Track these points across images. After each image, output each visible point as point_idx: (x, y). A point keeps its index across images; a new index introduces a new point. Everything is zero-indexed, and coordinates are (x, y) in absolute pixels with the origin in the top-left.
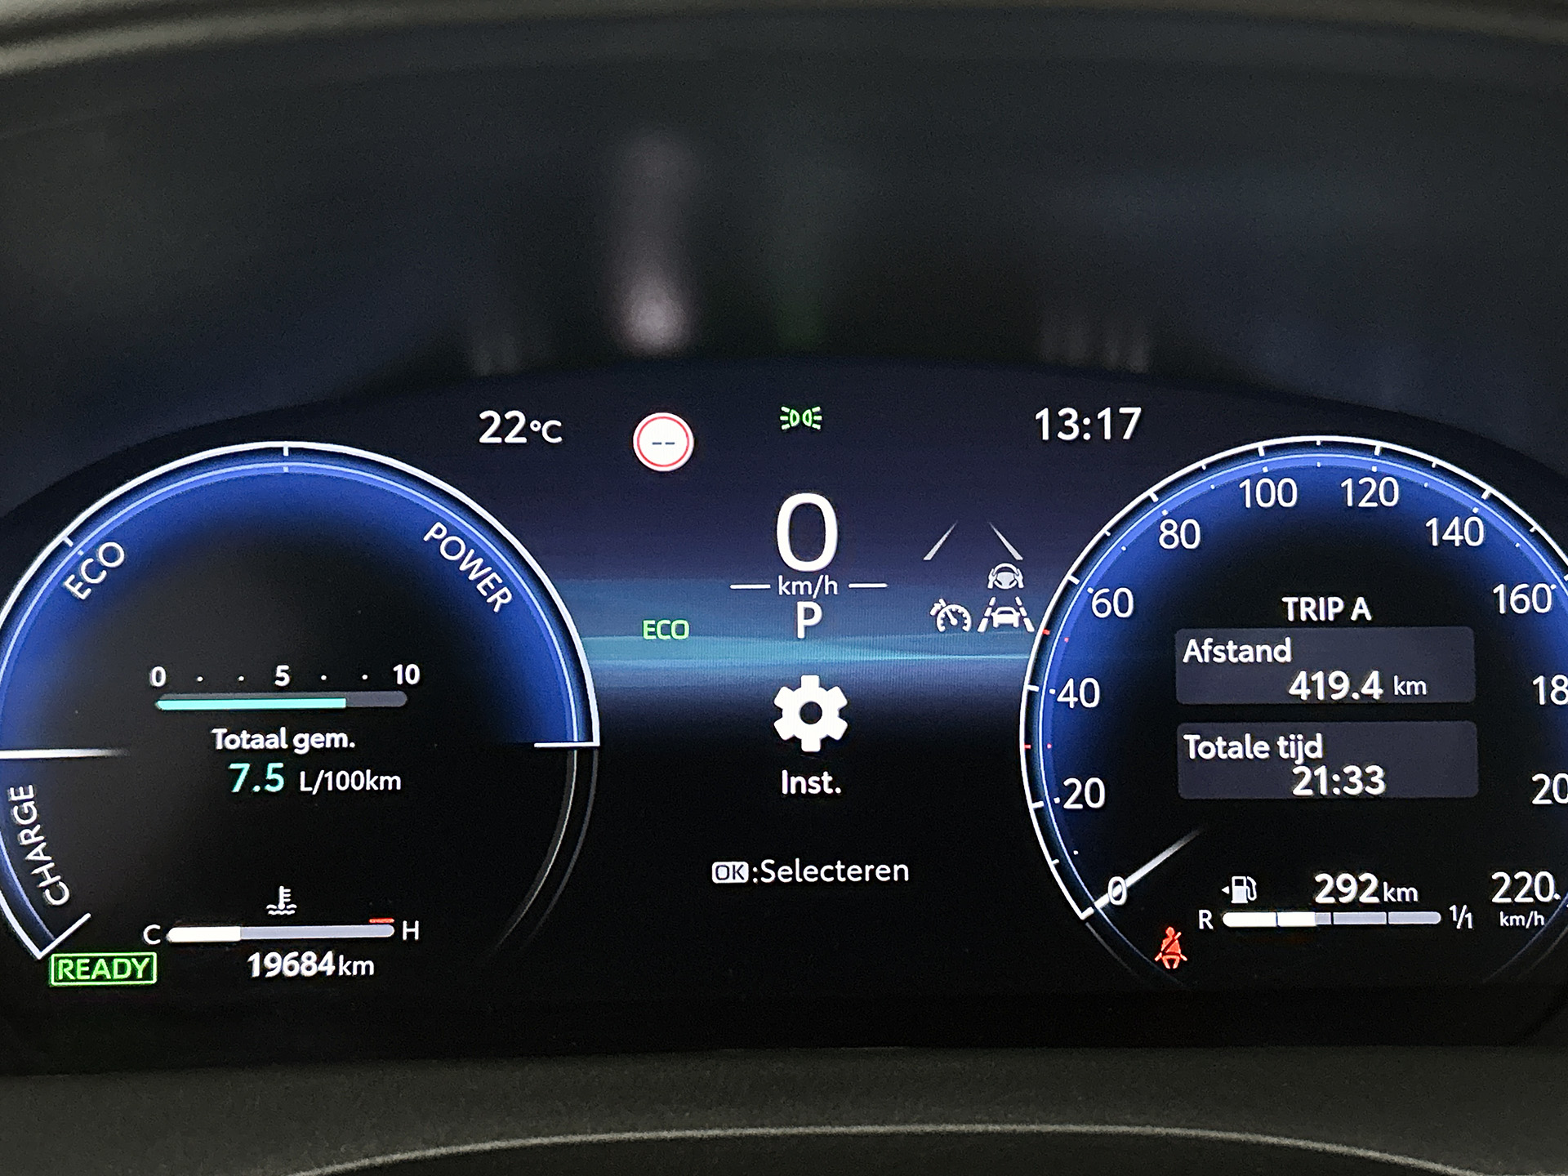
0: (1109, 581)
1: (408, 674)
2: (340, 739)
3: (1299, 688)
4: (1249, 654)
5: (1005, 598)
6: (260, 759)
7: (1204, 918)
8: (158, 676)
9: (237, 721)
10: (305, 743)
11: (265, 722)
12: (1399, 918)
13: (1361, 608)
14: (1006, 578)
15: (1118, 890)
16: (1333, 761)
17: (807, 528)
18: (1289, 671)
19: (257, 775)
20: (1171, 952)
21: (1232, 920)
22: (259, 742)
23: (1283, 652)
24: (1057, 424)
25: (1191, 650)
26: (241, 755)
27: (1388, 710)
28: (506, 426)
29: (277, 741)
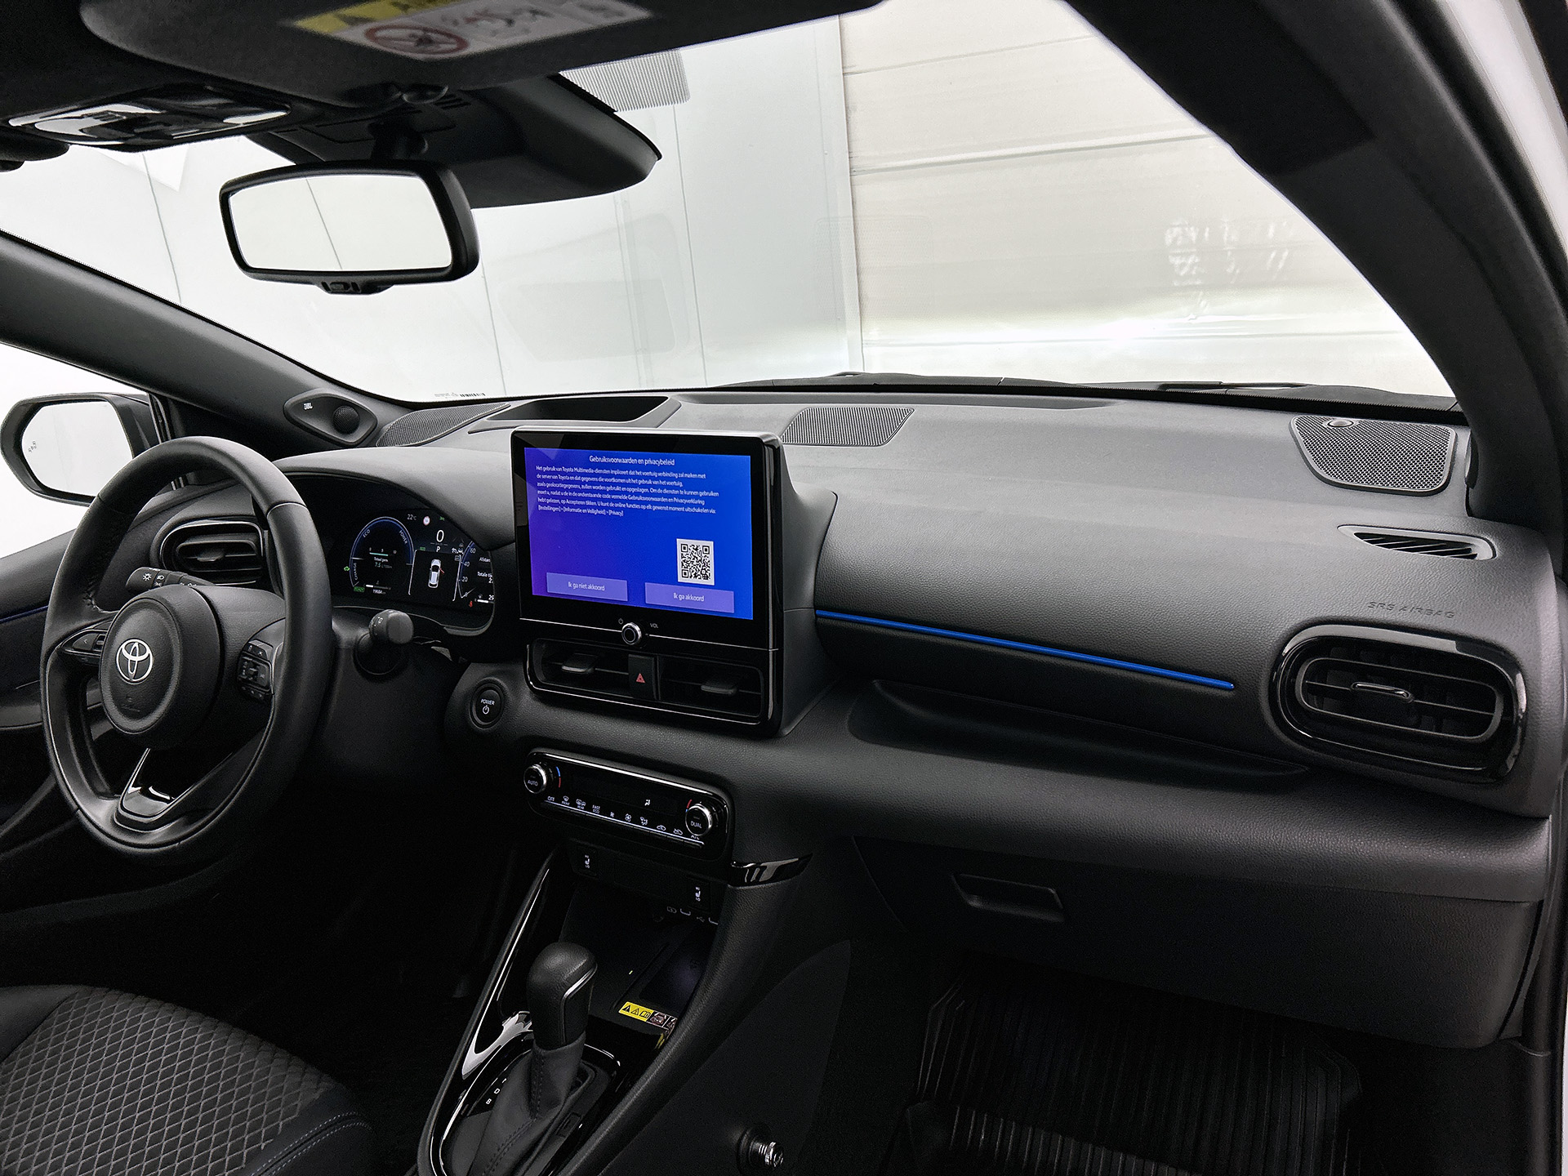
1: (395, 552)
2: (387, 560)
4: (487, 560)
5: (461, 548)
6: (378, 562)
9: (377, 557)
10: (383, 560)
11: (379, 557)
14: (461, 546)
15: (466, 595)
17: (440, 536)
21: (479, 601)
23: (490, 561)
25: (481, 559)
29: (380, 560)
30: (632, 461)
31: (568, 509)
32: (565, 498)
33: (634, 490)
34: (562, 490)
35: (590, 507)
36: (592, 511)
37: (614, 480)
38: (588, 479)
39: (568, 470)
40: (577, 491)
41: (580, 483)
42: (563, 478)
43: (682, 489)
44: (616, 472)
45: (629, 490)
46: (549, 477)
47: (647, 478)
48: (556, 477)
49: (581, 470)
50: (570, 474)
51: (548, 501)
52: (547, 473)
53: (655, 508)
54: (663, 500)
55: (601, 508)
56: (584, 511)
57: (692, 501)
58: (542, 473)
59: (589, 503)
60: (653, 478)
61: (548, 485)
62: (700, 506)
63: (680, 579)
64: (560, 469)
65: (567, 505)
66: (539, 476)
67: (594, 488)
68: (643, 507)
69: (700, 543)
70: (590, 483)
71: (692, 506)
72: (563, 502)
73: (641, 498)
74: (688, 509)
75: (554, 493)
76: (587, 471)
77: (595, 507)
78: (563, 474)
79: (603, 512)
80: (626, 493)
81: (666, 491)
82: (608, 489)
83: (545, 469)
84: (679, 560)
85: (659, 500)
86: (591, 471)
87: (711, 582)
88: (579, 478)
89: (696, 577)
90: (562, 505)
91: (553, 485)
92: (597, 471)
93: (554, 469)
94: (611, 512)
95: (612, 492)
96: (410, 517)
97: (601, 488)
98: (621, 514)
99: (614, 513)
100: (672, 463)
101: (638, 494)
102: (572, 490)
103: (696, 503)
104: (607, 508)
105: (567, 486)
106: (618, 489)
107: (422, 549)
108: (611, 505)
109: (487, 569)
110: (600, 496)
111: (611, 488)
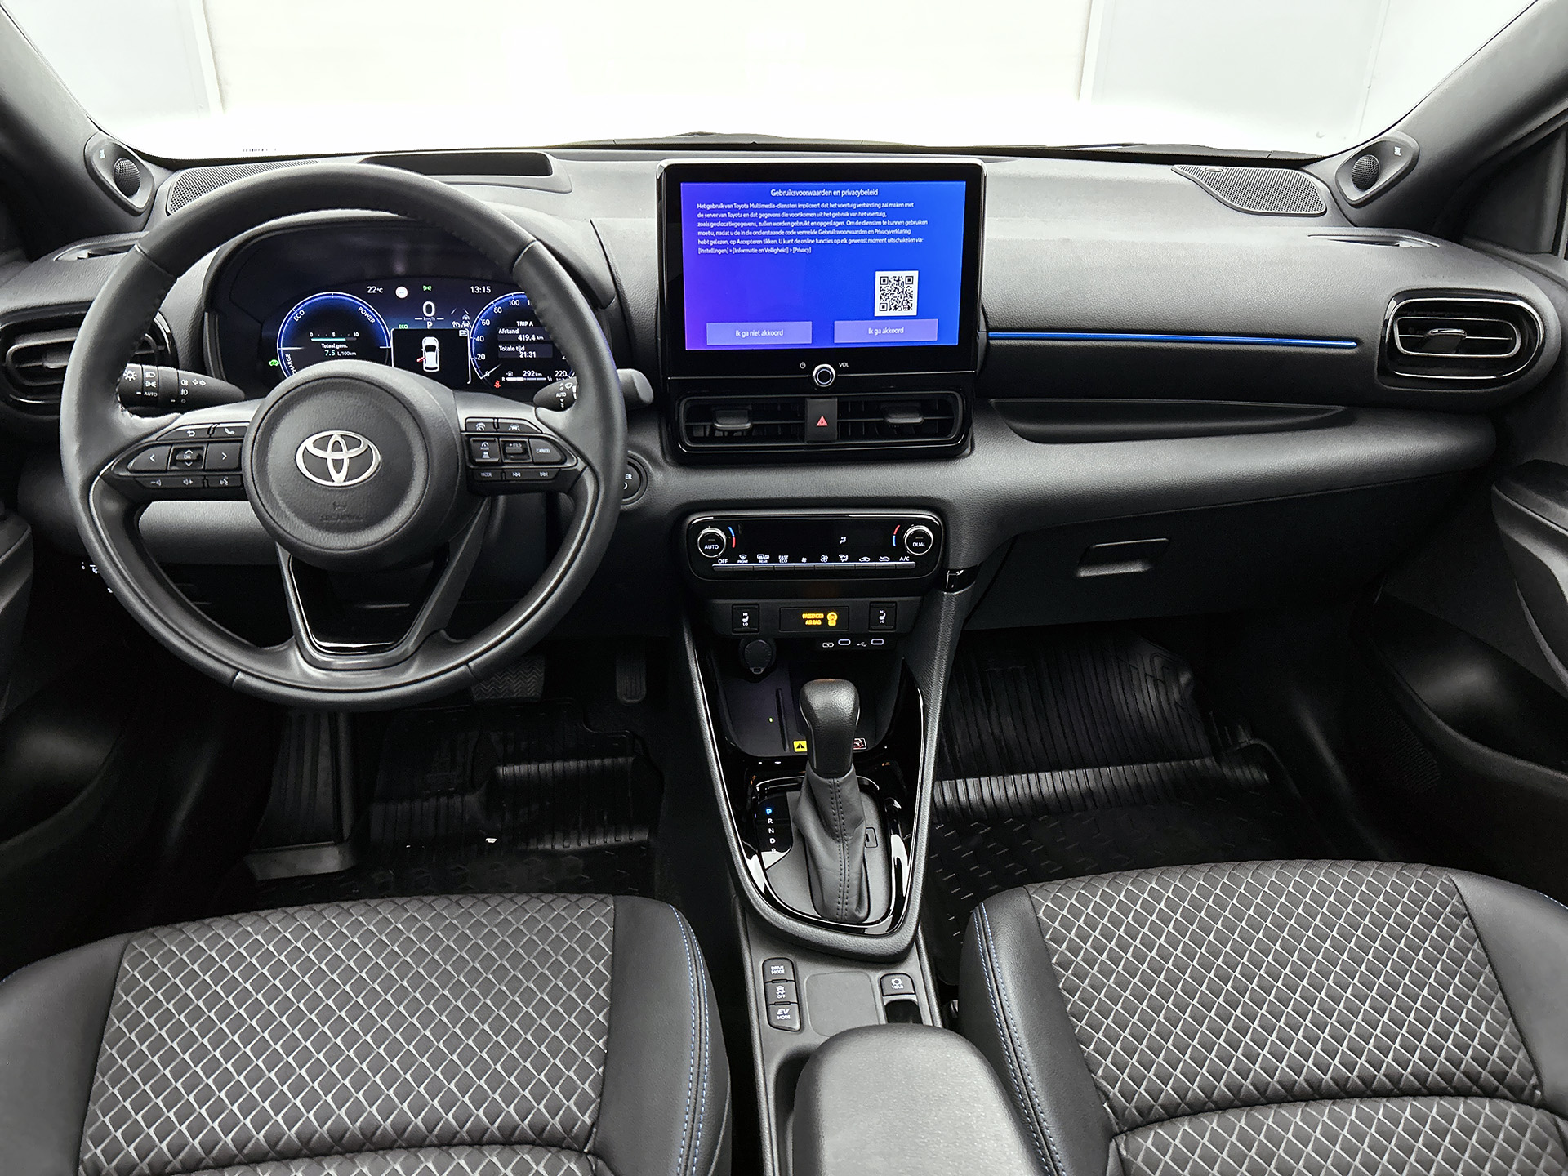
0: (485, 318)
1: (356, 334)
2: (344, 346)
3: (520, 338)
4: (511, 332)
5: (466, 321)
6: (330, 350)
7: (503, 379)
8: (311, 335)
9: (326, 343)
10: (338, 347)
11: (331, 343)
12: (538, 379)
13: (531, 324)
14: (466, 318)
15: (488, 374)
16: (527, 350)
17: (429, 309)
18: (518, 335)
19: (330, 352)
20: (497, 384)
21: (508, 379)
22: (330, 346)
23: (517, 331)
24: (475, 289)
25: (500, 331)
26: (327, 349)
27: (537, 342)
28: (373, 290)
29: (333, 346)
30: (825, 193)
31: (739, 251)
32: (735, 238)
33: (826, 224)
34: (732, 229)
35: (769, 246)
36: (772, 250)
37: (801, 215)
38: (767, 216)
39: (740, 207)
40: (752, 229)
41: (757, 220)
42: (734, 216)
43: (885, 219)
44: (804, 206)
45: (820, 224)
46: (714, 215)
47: (843, 210)
48: (723, 215)
49: (758, 206)
50: (743, 211)
51: (713, 243)
52: (712, 211)
53: (850, 242)
54: (862, 232)
55: (784, 246)
56: (761, 251)
57: (896, 231)
58: (704, 211)
59: (767, 242)
60: (851, 210)
61: (713, 225)
62: (906, 236)
63: (877, 313)
64: (730, 206)
65: (737, 246)
66: (700, 215)
67: (775, 224)
68: (837, 241)
69: (903, 274)
70: (769, 220)
71: (895, 236)
72: (733, 242)
73: (834, 232)
74: (891, 240)
75: (721, 234)
76: (766, 206)
77: (774, 246)
78: (734, 211)
79: (786, 250)
80: (817, 228)
81: (865, 223)
82: (793, 224)
83: (709, 207)
84: (878, 293)
85: (856, 232)
86: (771, 206)
87: (913, 312)
88: (755, 215)
89: (896, 308)
90: (731, 246)
91: (720, 224)
92: (780, 206)
93: (722, 206)
94: (795, 249)
95: (796, 228)
96: (372, 290)
97: (785, 224)
98: (809, 251)
99: (799, 250)
100: (875, 193)
101: (829, 228)
102: (745, 229)
103: (901, 234)
104: (791, 246)
105: (738, 224)
106: (806, 224)
107: (401, 327)
108: (797, 241)
109: (513, 341)
110: (781, 233)
111: (797, 224)
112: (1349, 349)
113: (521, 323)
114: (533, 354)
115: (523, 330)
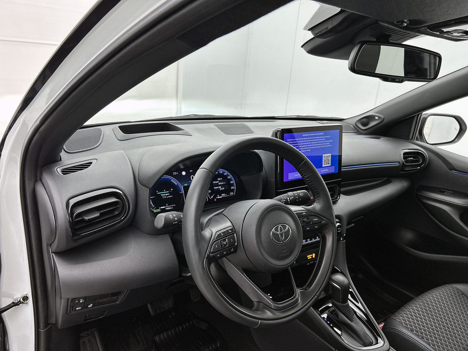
1: (172, 189)
2: (169, 194)
4: (216, 182)
7: (217, 198)
8: (157, 192)
9: (162, 194)
10: (167, 195)
11: (164, 194)
12: (226, 196)
13: (221, 179)
15: (212, 197)
16: (222, 188)
17: (192, 178)
18: (218, 183)
19: (164, 197)
20: (215, 200)
21: (218, 198)
22: (164, 195)
23: (218, 182)
25: (214, 182)
26: (163, 196)
27: (224, 184)
28: (175, 173)
29: (165, 195)
30: (314, 134)
33: (313, 143)
37: (309, 141)
38: (302, 142)
43: (325, 141)
44: (309, 138)
45: (312, 143)
47: (317, 139)
49: (300, 139)
50: (297, 141)
52: (290, 141)
53: (318, 147)
54: (321, 144)
57: (327, 144)
60: (318, 139)
62: (328, 145)
63: (323, 166)
67: (303, 144)
68: (316, 147)
69: (328, 155)
71: (326, 145)
73: (315, 145)
74: (326, 146)
77: (303, 150)
78: (295, 141)
79: (305, 151)
80: (312, 144)
81: (321, 142)
82: (307, 143)
84: (323, 160)
85: (319, 145)
86: (303, 139)
87: (330, 165)
88: (299, 142)
89: (327, 164)
92: (305, 139)
93: (292, 140)
95: (308, 145)
97: (305, 143)
98: (310, 150)
99: (308, 150)
100: (323, 134)
101: (314, 144)
104: (306, 149)
105: (296, 144)
106: (310, 143)
107: (185, 185)
108: (308, 148)
109: (217, 185)
110: (305, 146)
111: (308, 143)
112: (397, 164)
113: (219, 179)
114: (223, 188)
115: (220, 181)
